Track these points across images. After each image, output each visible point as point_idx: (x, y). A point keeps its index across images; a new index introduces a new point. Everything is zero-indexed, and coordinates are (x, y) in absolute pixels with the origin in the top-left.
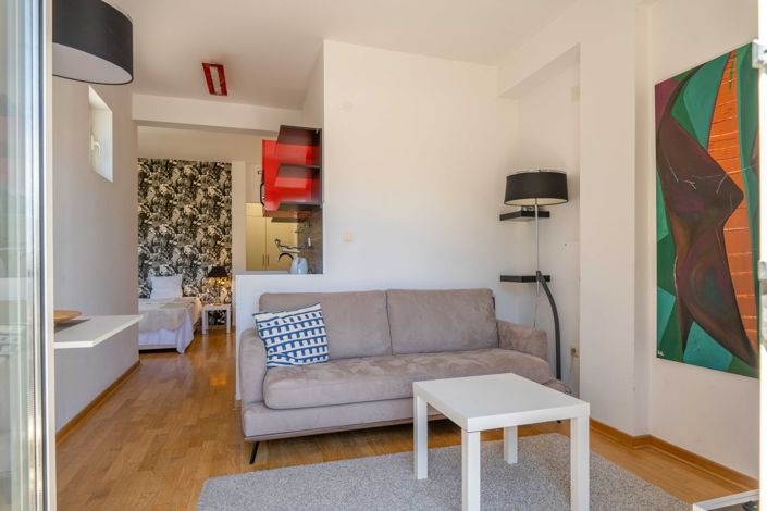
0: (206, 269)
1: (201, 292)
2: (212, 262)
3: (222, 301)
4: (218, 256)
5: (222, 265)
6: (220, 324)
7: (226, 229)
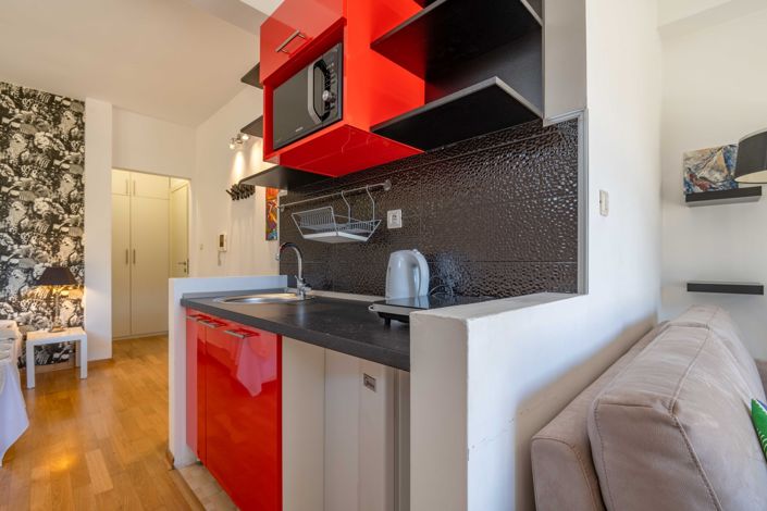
0: (29, 271)
1: (18, 309)
2: (42, 260)
3: (64, 323)
4: (56, 249)
5: (64, 262)
6: (58, 361)
7: (74, 203)
